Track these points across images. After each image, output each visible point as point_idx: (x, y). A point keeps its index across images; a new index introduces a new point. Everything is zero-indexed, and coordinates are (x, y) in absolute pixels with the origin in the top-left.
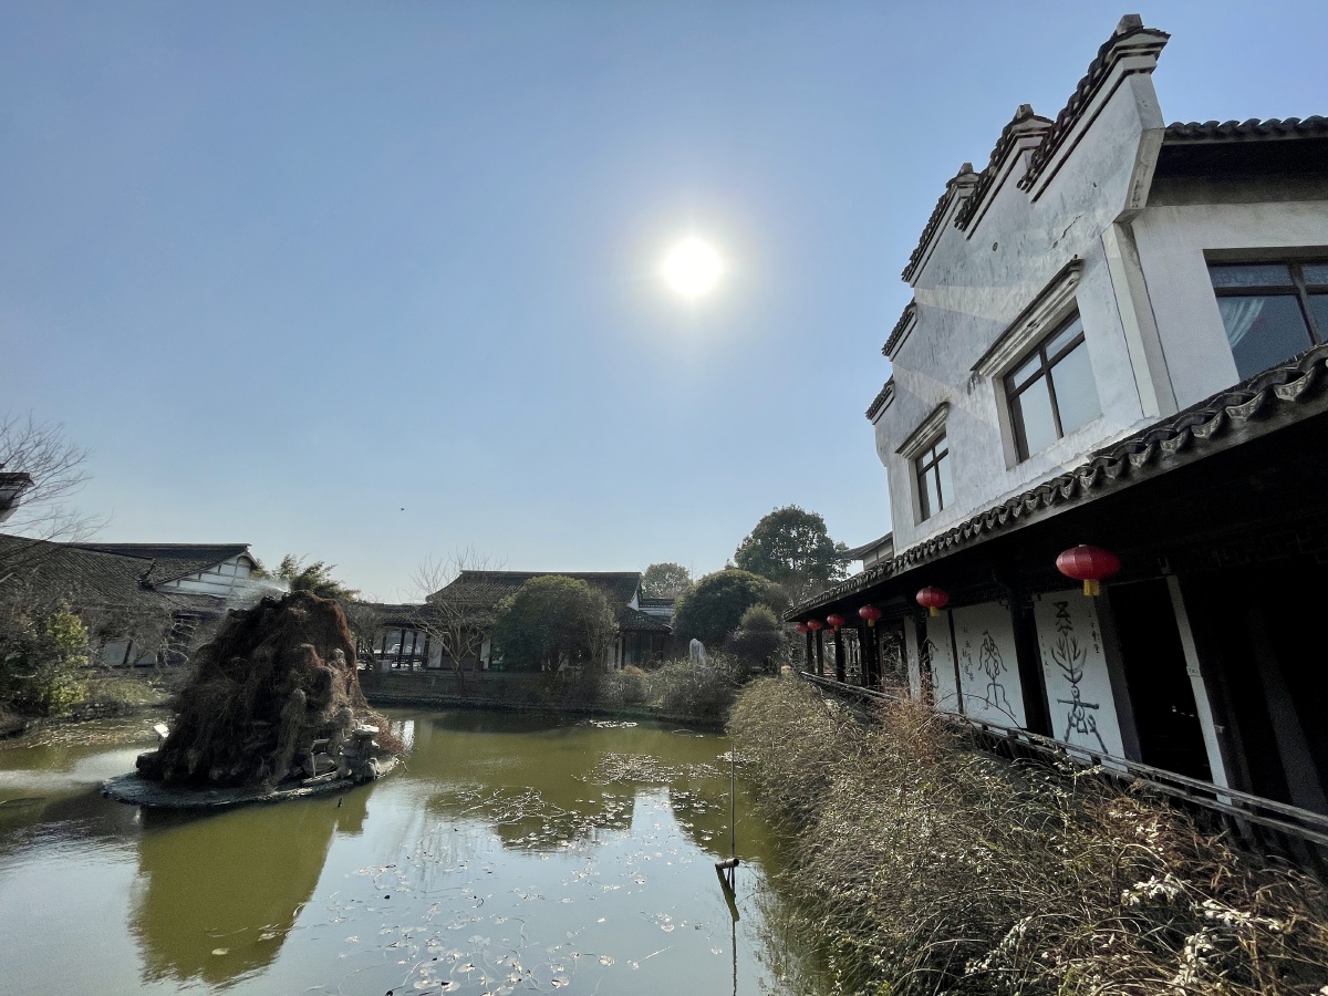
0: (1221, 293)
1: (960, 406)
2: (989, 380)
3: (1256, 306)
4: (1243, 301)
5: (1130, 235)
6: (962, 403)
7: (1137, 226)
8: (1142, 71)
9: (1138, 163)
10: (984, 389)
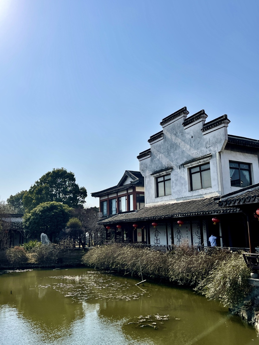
0: (230, 168)
1: (176, 170)
2: (186, 168)
3: (234, 170)
4: (232, 169)
5: (220, 155)
6: (177, 171)
7: (221, 153)
8: (226, 127)
9: (224, 144)
10: (184, 169)
